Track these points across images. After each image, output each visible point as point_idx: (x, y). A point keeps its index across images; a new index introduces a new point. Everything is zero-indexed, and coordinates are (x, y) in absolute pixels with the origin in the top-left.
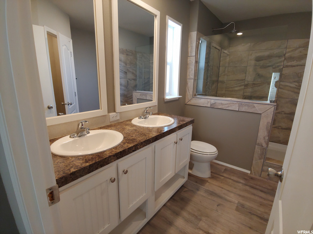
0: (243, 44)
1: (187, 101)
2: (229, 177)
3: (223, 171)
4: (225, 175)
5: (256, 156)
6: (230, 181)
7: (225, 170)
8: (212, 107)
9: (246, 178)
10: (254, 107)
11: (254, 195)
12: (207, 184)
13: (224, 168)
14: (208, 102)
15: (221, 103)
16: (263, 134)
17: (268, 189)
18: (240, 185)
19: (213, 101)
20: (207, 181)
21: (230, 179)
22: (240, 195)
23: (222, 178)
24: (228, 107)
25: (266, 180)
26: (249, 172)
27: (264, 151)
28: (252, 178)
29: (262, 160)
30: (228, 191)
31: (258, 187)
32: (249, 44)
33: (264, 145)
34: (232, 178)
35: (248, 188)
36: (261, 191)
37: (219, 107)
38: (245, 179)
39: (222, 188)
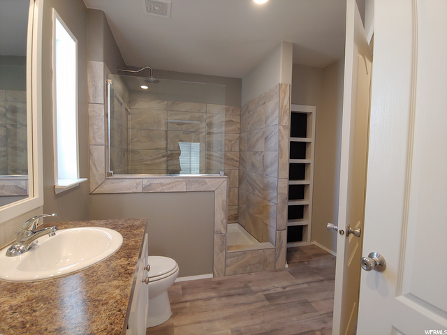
0: (158, 101)
1: (93, 187)
2: (196, 298)
3: (181, 292)
4: (188, 298)
5: (216, 248)
6: (200, 303)
7: (183, 288)
8: (146, 191)
9: (213, 286)
10: (206, 183)
11: (237, 305)
12: (176, 330)
13: (180, 287)
14: (138, 184)
15: (161, 183)
16: (220, 216)
17: (242, 288)
18: (214, 301)
19: (146, 182)
20: (173, 326)
21: (198, 300)
22: (225, 318)
23: (188, 304)
24: (172, 187)
25: (232, 277)
26: (210, 276)
27: (224, 238)
28: (219, 283)
29: (224, 252)
30: (209, 321)
31: (232, 292)
32: (166, 102)
33: (223, 231)
34: (200, 297)
35: (224, 300)
36: (239, 295)
37: (158, 190)
38: (213, 288)
39: (200, 322)
